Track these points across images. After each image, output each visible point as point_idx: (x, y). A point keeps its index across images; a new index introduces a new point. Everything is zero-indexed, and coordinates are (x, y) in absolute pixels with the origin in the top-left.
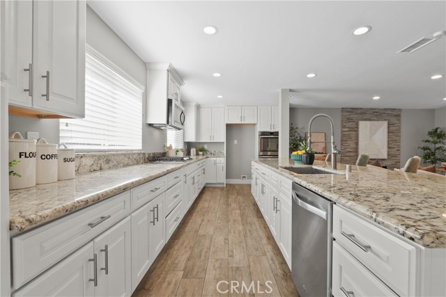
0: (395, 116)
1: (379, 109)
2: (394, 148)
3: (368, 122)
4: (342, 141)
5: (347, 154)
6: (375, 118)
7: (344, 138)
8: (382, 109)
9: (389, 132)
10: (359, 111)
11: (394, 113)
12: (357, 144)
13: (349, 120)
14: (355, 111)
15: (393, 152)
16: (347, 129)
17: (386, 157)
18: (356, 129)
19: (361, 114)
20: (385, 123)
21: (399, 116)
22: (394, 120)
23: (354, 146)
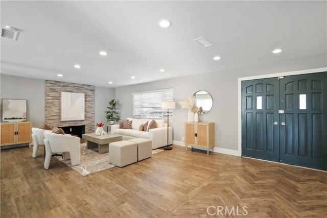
0: (91, 90)
1: (78, 84)
2: (90, 112)
3: (69, 93)
4: (46, 107)
5: (51, 118)
6: (76, 91)
7: (48, 105)
8: (81, 85)
9: (86, 101)
10: (62, 84)
11: (90, 88)
12: (60, 109)
13: (53, 90)
14: (57, 83)
15: (89, 115)
16: (51, 98)
17: (83, 119)
18: (59, 98)
19: (64, 86)
20: (83, 95)
21: (93, 90)
22: (90, 93)
23: (57, 111)
